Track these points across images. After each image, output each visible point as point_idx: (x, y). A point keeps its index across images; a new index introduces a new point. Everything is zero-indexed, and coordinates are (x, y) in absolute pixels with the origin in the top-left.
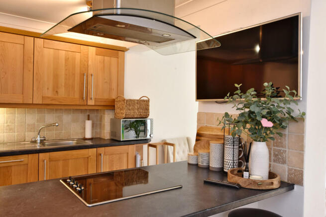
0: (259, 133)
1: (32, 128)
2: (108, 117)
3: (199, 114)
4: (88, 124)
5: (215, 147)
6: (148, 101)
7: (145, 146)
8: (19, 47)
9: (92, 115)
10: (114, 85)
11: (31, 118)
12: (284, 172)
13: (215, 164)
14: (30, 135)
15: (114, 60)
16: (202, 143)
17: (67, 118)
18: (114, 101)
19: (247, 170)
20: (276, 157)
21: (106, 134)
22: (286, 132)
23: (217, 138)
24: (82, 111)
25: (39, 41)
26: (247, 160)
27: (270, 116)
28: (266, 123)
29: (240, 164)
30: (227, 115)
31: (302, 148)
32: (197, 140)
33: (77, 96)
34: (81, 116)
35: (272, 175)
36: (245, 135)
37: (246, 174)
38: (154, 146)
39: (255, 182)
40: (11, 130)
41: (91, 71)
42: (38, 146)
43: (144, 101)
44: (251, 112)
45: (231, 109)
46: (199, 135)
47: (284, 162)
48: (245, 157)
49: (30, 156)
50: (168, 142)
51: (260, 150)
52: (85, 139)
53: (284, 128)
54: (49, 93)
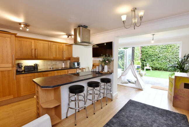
0: (106, 64)
1: (49, 65)
2: (68, 62)
3: (93, 60)
4: (63, 64)
5: (97, 67)
6: (79, 58)
7: (78, 69)
8: (47, 45)
9: (64, 62)
10: (70, 54)
11: (49, 62)
12: (110, 71)
13: (97, 70)
14: (49, 67)
15: (70, 47)
16: (94, 67)
17: (58, 62)
18: (70, 58)
19: (104, 71)
20: (109, 68)
21: (68, 66)
22: (110, 63)
23: (97, 65)
24: (62, 60)
25: (52, 43)
26: (104, 69)
27: (108, 60)
28: (107, 62)
29: (102, 70)
30: (99, 60)
31: (113, 66)
32: (93, 66)
33: (61, 57)
34: (61, 62)
35: (108, 71)
36: (103, 64)
37: (103, 71)
38: (81, 69)
39: (105, 72)
40: (44, 66)
41: (64, 50)
42: (52, 69)
43: (78, 58)
44: (104, 60)
45: (101, 59)
46: (93, 65)
47: (110, 69)
48: (103, 68)
49: (53, 72)
50: (84, 68)
51: (106, 67)
52: (63, 68)
53: (110, 62)
54: (54, 56)
